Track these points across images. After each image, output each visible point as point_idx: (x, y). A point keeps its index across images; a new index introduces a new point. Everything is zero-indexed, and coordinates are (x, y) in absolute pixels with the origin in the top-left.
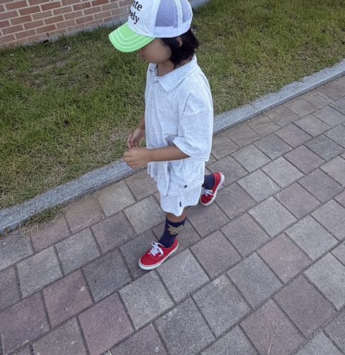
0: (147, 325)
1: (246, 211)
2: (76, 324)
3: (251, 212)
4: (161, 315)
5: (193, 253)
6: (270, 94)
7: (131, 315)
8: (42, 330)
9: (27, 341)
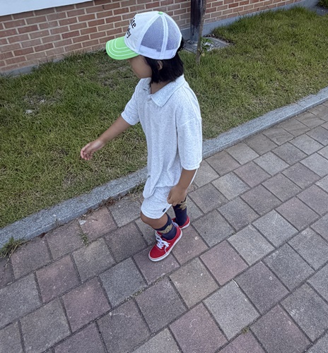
0: (257, 262)
1: (314, 183)
2: (199, 262)
3: (318, 184)
4: (267, 256)
5: (279, 213)
6: (310, 95)
7: (242, 256)
8: (173, 267)
9: (164, 274)
